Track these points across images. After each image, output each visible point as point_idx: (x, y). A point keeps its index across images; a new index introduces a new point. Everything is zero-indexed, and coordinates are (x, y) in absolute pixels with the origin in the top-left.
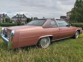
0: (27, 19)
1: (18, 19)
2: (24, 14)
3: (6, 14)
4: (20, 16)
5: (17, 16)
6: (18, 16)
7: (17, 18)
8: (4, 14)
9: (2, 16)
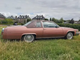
2: (42, 15)
3: (28, 16)
4: (39, 17)
6: (37, 17)
7: (36, 19)
8: (26, 15)
9: (25, 17)
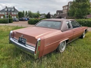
0: (19, 13)
1: (7, 13)
2: (14, 7)
4: (10, 9)
5: (6, 10)
